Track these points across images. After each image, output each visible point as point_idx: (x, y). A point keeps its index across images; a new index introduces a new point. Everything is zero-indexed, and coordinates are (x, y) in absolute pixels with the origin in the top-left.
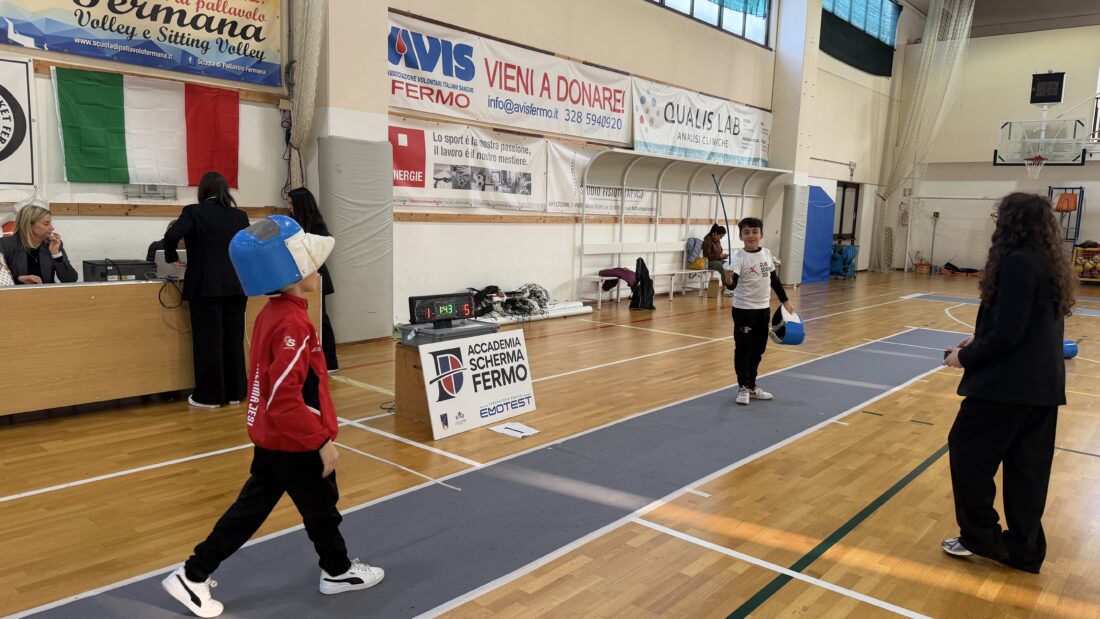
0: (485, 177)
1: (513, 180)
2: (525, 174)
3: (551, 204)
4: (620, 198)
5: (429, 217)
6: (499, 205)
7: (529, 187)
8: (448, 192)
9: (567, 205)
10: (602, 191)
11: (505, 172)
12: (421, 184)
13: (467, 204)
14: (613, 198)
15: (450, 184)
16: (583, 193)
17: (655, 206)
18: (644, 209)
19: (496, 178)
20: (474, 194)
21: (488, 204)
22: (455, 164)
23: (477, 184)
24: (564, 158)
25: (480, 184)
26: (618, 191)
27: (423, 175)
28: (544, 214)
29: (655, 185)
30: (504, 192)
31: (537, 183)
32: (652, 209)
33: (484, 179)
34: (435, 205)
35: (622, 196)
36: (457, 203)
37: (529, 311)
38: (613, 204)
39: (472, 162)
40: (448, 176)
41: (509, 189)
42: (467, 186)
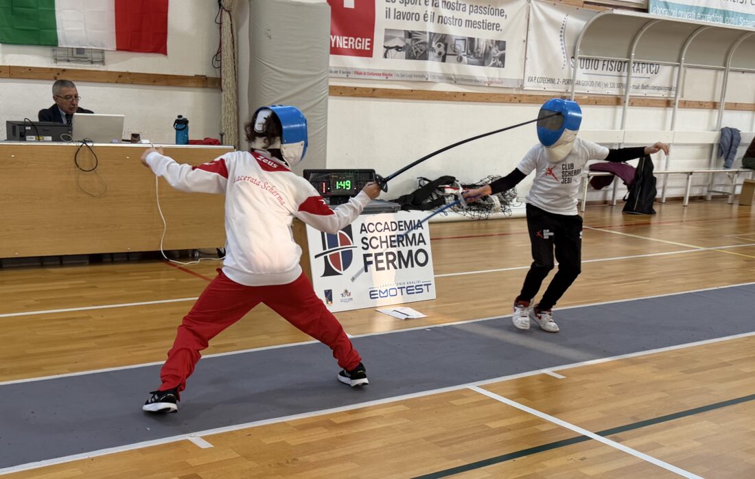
0: (446, 45)
1: (482, 50)
2: (498, 42)
3: (531, 79)
4: (625, 74)
5: (376, 92)
6: (462, 79)
7: (502, 58)
8: (400, 63)
9: (552, 81)
10: (601, 63)
11: (472, 40)
12: (368, 53)
13: (421, 77)
14: (616, 73)
15: (403, 53)
16: (575, 68)
17: (674, 85)
18: (659, 88)
19: (460, 46)
20: (432, 66)
21: (449, 79)
22: (410, 29)
23: (436, 54)
24: (552, 22)
25: (440, 54)
26: (623, 65)
27: (372, 42)
28: (521, 92)
29: (676, 58)
30: (469, 63)
31: (512, 54)
32: (670, 89)
33: (445, 47)
34: (384, 78)
35: (628, 70)
36: (411, 76)
37: (489, 208)
38: (616, 80)
39: (431, 27)
40: (401, 44)
41: (476, 61)
42: (424, 57)
